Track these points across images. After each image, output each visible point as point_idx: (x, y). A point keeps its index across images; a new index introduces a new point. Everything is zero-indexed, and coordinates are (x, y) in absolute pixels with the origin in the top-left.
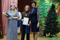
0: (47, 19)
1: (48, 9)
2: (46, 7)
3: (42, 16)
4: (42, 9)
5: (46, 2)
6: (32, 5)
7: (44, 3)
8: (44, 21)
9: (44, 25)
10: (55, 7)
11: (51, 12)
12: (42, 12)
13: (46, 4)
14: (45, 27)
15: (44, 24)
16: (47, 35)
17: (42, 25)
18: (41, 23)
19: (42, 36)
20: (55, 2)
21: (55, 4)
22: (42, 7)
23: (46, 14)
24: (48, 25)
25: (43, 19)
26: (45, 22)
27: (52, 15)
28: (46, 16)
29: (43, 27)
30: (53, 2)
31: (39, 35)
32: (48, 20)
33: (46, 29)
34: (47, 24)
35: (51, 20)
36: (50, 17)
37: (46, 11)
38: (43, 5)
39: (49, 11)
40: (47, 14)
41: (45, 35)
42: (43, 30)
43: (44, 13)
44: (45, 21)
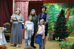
0: (56, 23)
1: (57, 15)
2: (56, 12)
3: (52, 21)
4: (52, 14)
5: (56, 8)
6: (42, 9)
7: (53, 9)
8: (53, 25)
9: (53, 30)
10: (64, 12)
11: (60, 17)
12: (52, 17)
13: (56, 10)
14: (54, 31)
15: (53, 28)
16: (56, 39)
17: (51, 30)
18: (50, 27)
19: (51, 40)
20: (64, 7)
21: (64, 9)
22: (52, 12)
23: (55, 19)
24: (58, 30)
25: (53, 23)
26: (54, 27)
27: (61, 20)
28: (56, 20)
29: (52, 31)
30: (62, 7)
31: (49, 39)
32: (57, 25)
33: (55, 33)
34: (56, 28)
35: (60, 25)
36: (59, 22)
37: (55, 16)
38: (53, 10)
39: (59, 16)
40: (57, 19)
41: (54, 39)
42: (52, 34)
43: (53, 18)
44: (55, 25)
